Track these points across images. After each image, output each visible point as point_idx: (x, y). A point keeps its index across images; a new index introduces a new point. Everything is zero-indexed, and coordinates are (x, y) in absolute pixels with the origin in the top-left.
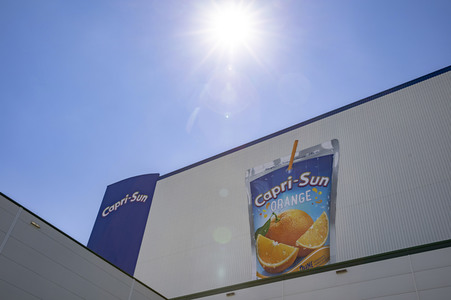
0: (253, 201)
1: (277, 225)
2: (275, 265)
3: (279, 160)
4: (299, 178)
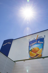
0: (29, 45)
1: (33, 50)
2: (32, 57)
3: (35, 38)
4: (38, 42)
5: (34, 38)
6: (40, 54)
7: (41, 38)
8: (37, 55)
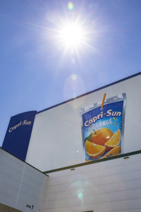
0: (84, 124)
1: (95, 135)
2: (94, 155)
4: (106, 112)
5: (95, 104)
6: (116, 146)
7: (115, 100)
8: (108, 149)
